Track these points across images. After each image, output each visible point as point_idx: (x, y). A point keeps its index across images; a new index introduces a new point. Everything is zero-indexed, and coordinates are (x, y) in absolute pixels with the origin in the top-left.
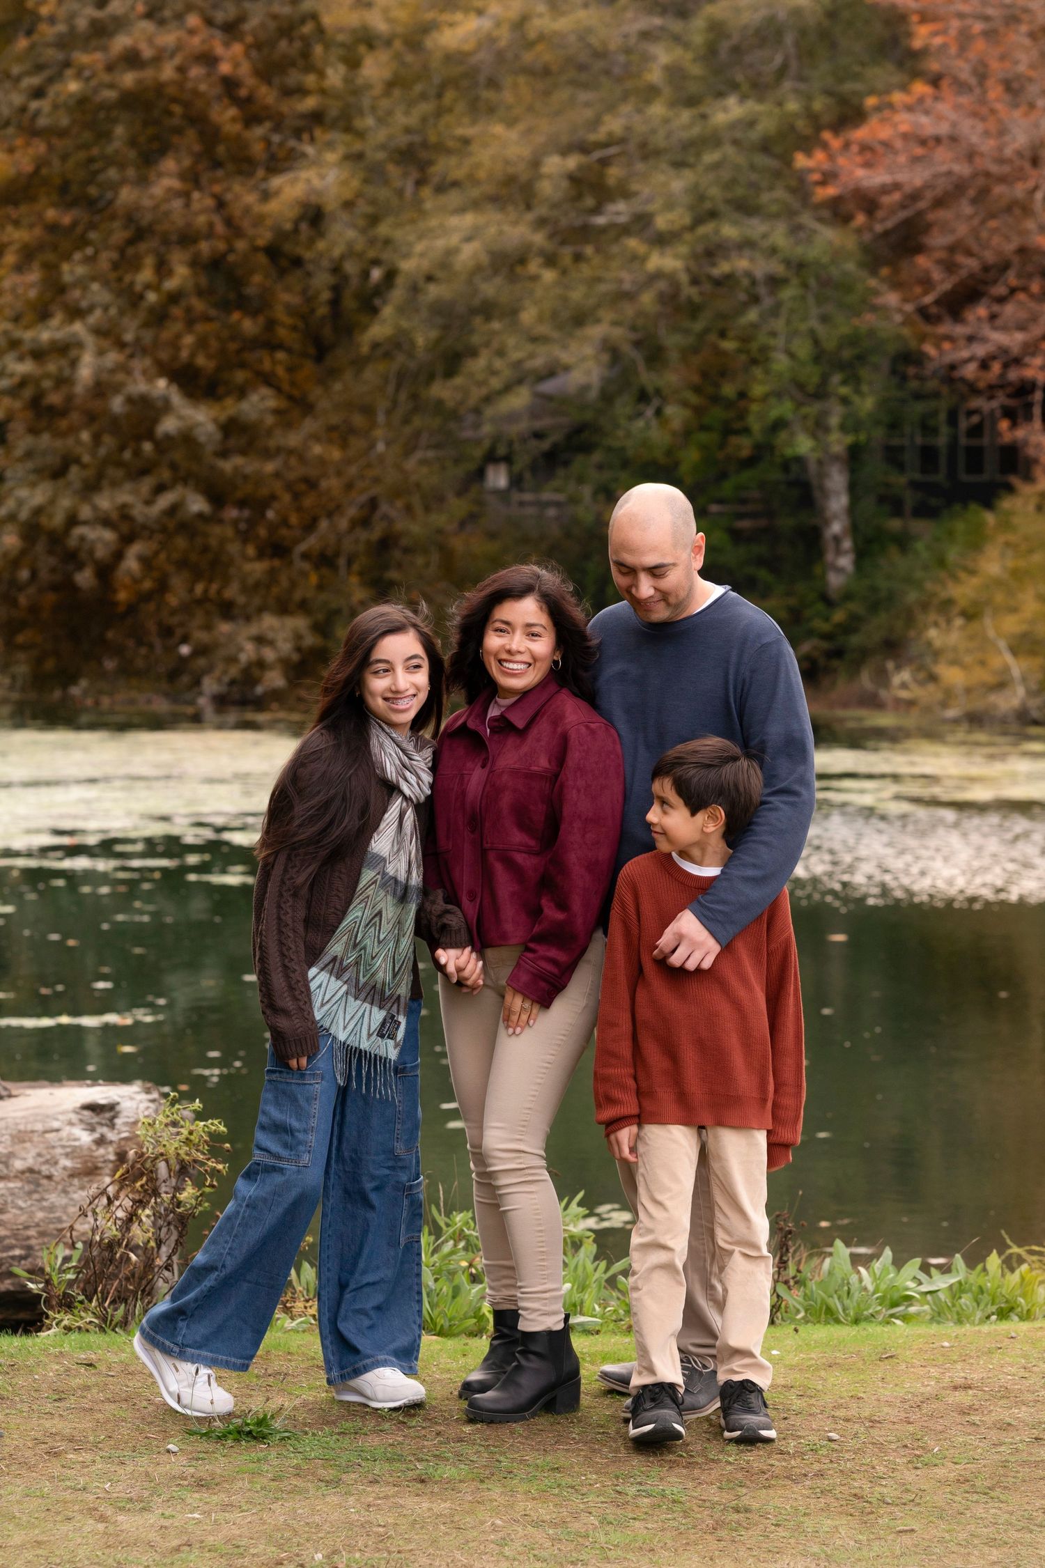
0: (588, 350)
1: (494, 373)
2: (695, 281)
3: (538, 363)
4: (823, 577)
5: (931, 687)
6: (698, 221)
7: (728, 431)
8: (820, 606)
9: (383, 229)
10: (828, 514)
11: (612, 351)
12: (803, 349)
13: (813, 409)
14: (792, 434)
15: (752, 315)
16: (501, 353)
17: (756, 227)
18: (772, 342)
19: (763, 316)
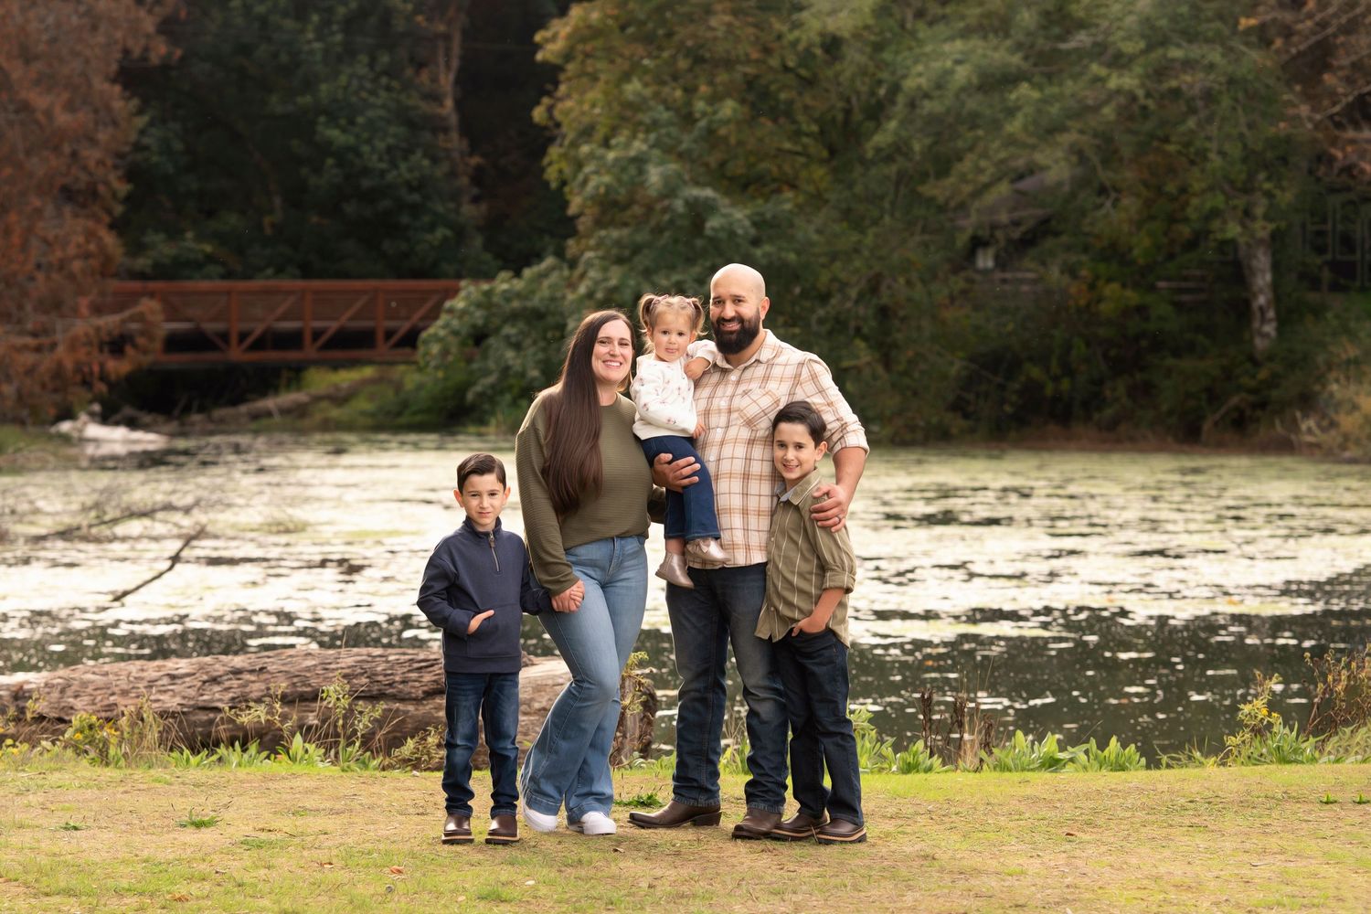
0: (1060, 154)
1: (980, 171)
2: (1148, 95)
3: (1020, 163)
4: (1251, 341)
5: (1333, 432)
6: (1150, 48)
7: (1172, 219)
8: (1248, 366)
9: (887, 56)
10: (1255, 289)
11: (1079, 154)
12: (1235, 151)
13: (1241, 202)
14: (1225, 222)
15: (1191, 123)
16: (985, 155)
17: (1195, 51)
18: (1208, 145)
19: (1199, 124)
